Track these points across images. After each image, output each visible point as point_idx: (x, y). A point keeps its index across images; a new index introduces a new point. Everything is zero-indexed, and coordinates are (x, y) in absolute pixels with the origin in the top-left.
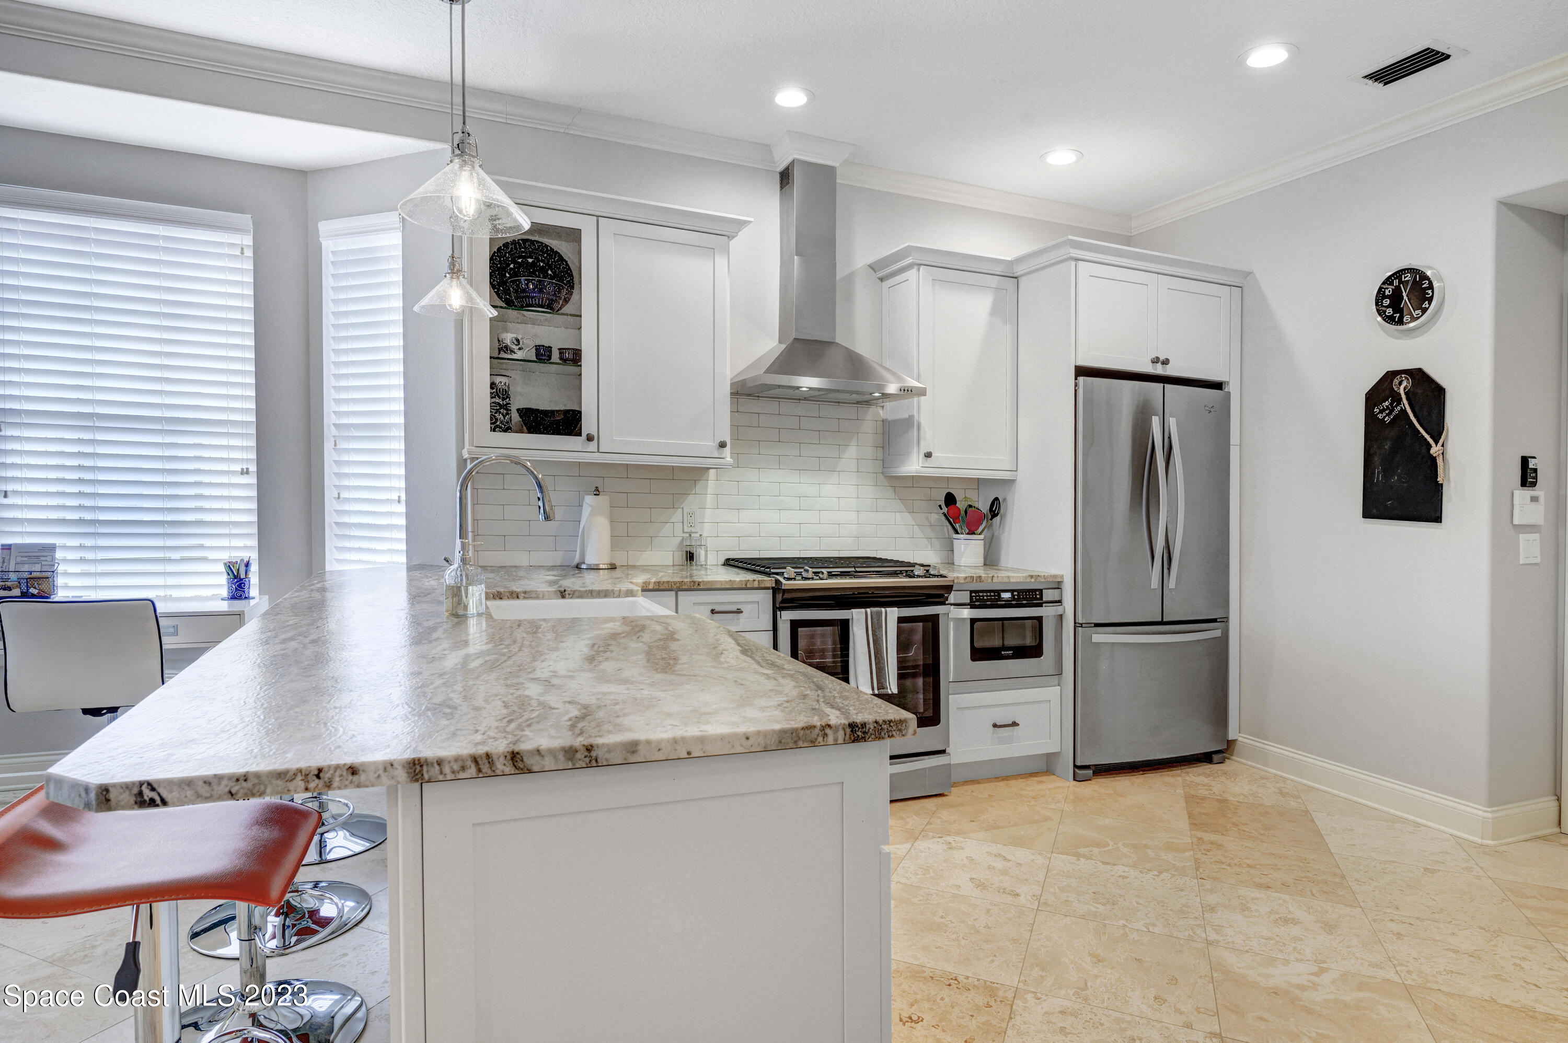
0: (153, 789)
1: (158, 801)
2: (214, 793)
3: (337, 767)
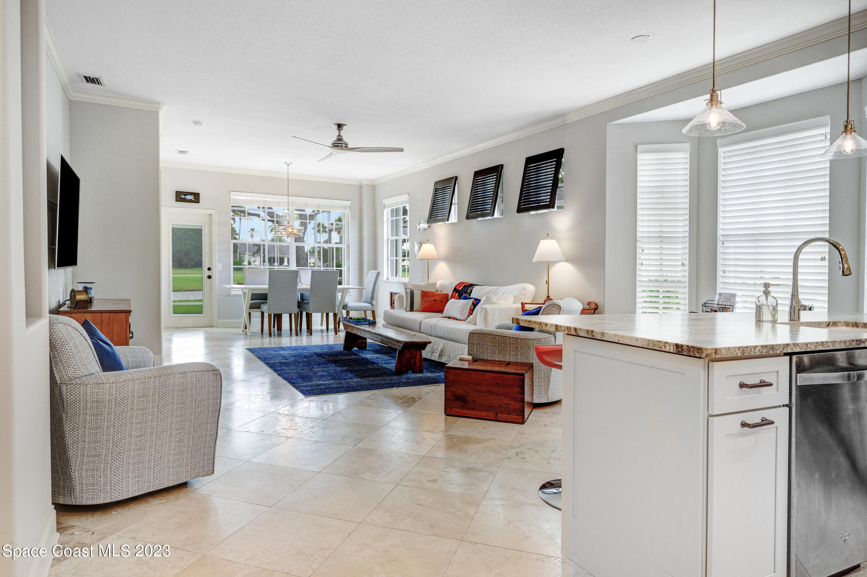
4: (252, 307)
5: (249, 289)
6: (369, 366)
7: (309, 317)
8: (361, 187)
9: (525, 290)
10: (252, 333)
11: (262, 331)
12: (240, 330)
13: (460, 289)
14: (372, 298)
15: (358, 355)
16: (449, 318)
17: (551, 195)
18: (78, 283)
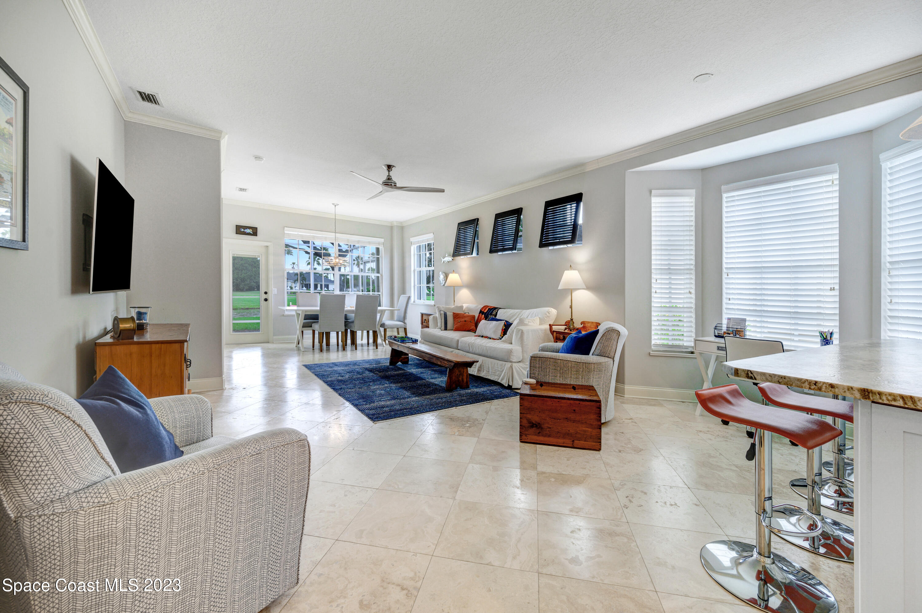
0: (752, 373)
1: (753, 378)
2: (773, 380)
3: (824, 383)
4: (305, 326)
5: (303, 311)
6: (419, 382)
7: (353, 334)
8: (392, 228)
9: (549, 313)
10: (305, 348)
11: (313, 347)
12: (294, 346)
13: (485, 311)
14: (405, 317)
15: (404, 370)
16: (482, 337)
17: (573, 232)
18: (130, 307)
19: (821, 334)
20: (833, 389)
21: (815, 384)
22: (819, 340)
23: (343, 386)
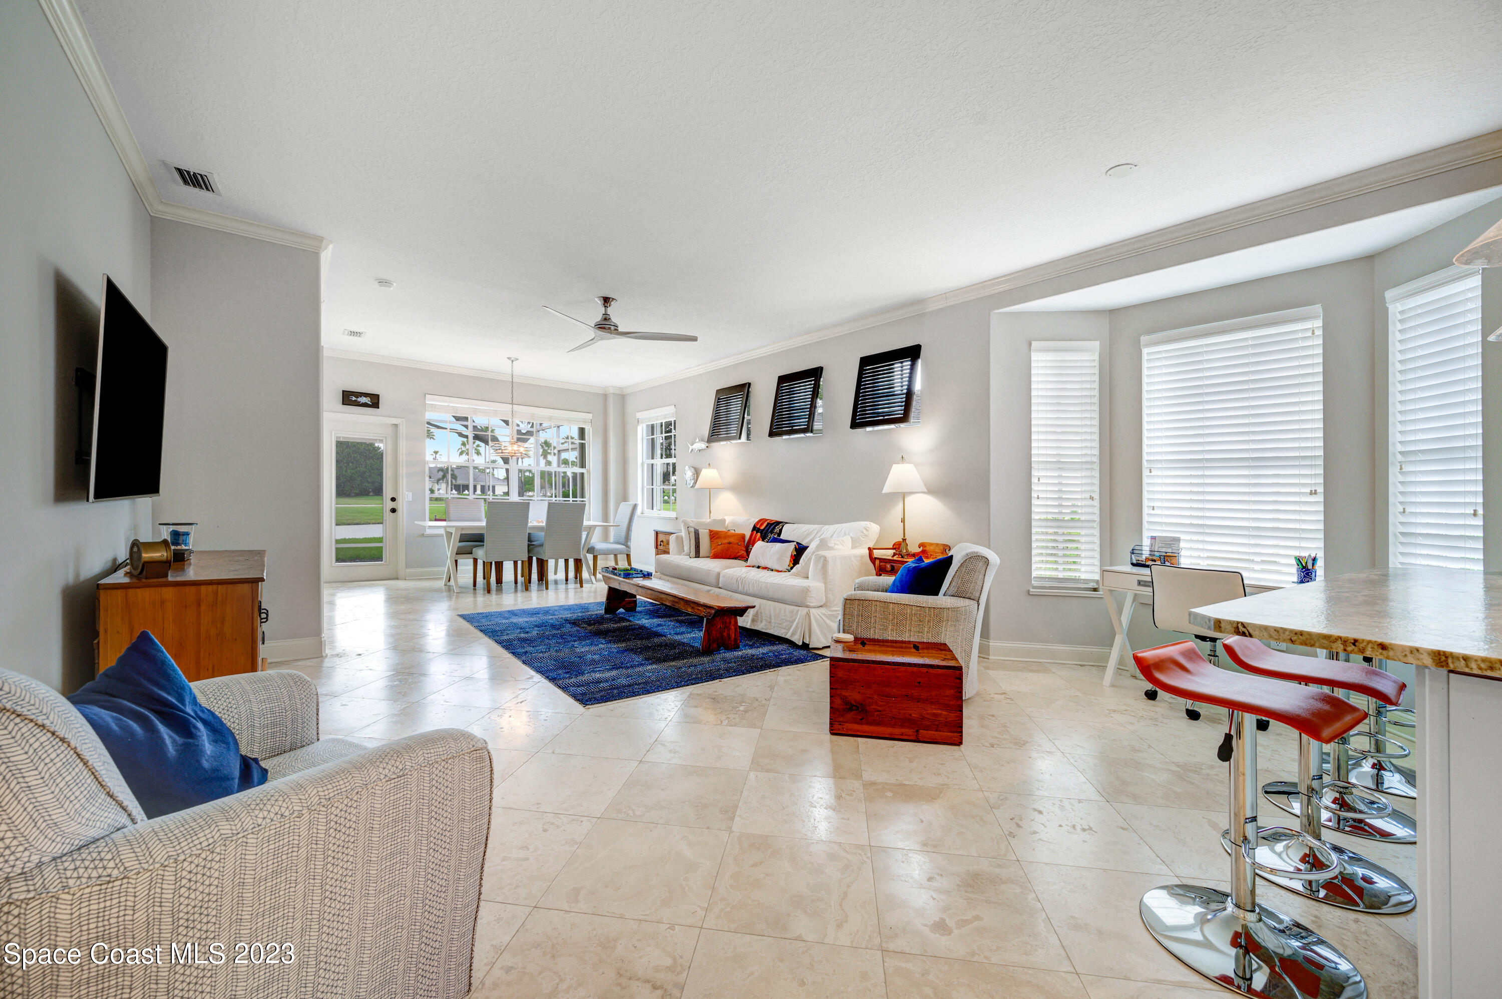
0: (1244, 627)
1: (1247, 634)
2: (1281, 637)
3: (1369, 642)
4: (460, 552)
5: (457, 528)
6: (656, 640)
7: (542, 564)
8: (605, 396)
9: (866, 530)
10: (460, 587)
11: (475, 585)
12: (441, 584)
13: (762, 528)
14: (627, 537)
15: (630, 621)
16: (759, 567)
17: (905, 405)
18: (160, 524)
19: (1299, 560)
20: (1384, 652)
21: (1354, 644)
22: (1294, 570)
23: (530, 649)
